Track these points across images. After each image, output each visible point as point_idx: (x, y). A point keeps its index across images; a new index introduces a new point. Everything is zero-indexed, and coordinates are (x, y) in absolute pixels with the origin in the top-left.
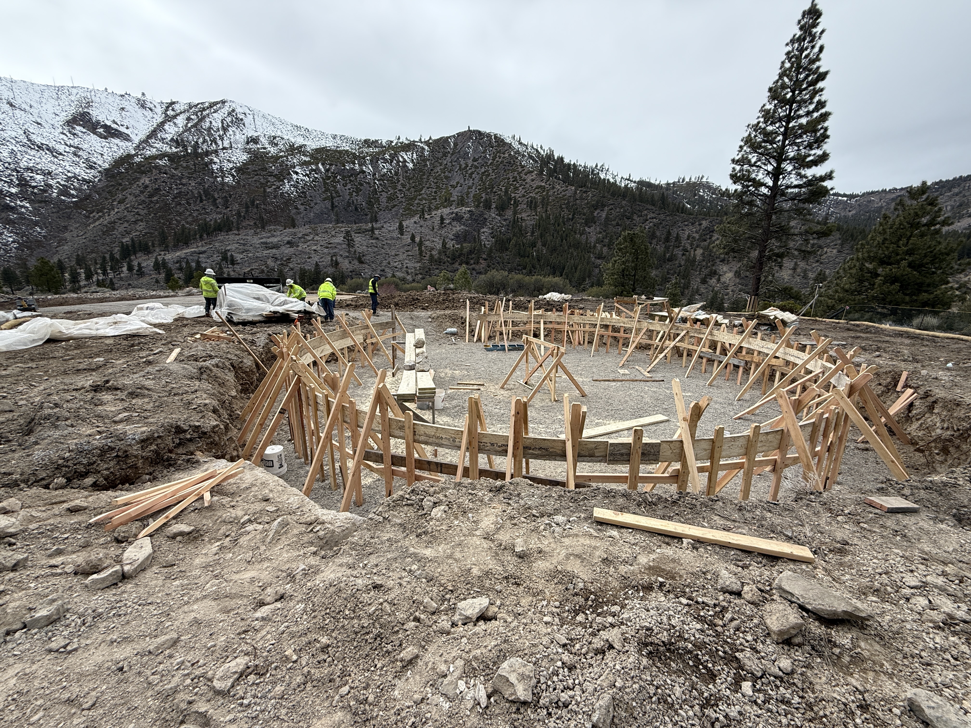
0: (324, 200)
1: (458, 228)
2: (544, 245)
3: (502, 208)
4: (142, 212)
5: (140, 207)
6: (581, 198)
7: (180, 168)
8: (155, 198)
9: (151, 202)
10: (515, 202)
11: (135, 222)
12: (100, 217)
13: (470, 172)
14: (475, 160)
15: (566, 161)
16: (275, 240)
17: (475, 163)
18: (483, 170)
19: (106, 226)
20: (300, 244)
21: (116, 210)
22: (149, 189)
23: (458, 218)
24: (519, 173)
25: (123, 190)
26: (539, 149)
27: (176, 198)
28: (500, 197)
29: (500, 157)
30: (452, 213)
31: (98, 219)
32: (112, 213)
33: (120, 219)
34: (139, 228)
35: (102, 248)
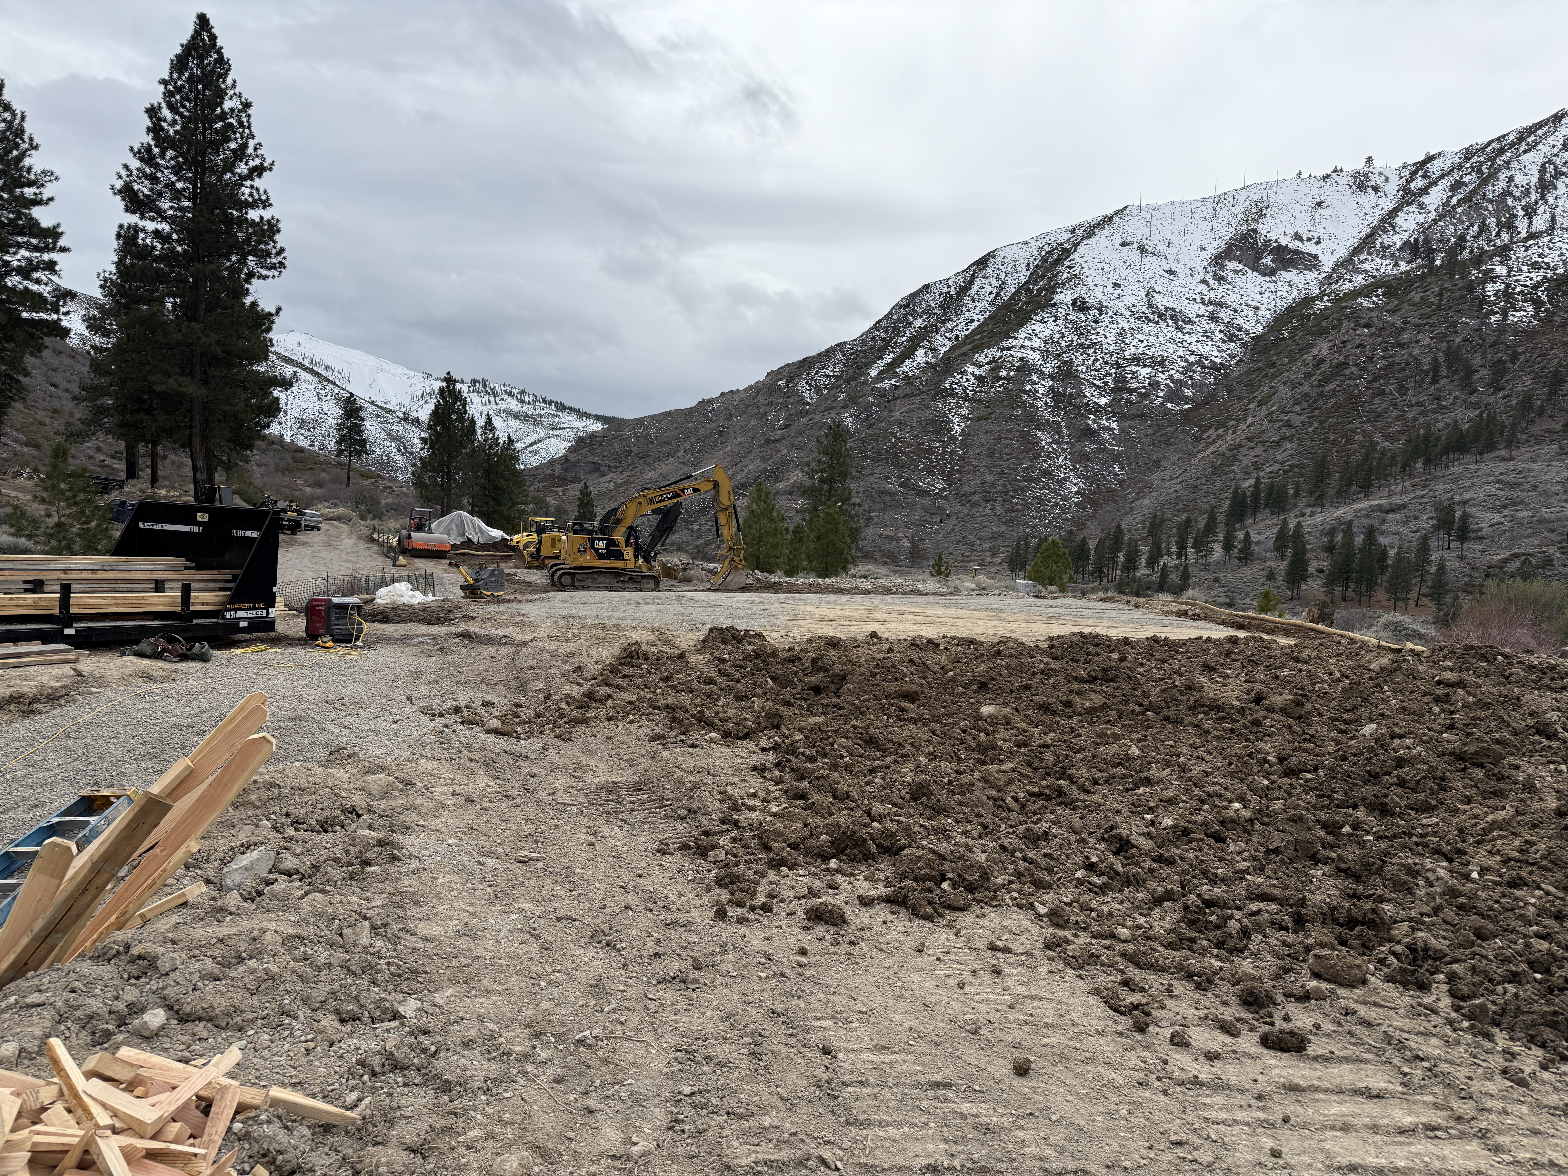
4: (1296, 420)
5: (1297, 408)
7: (1405, 307)
8: (1331, 386)
9: (1321, 395)
11: (1278, 444)
12: (1219, 436)
19: (1223, 454)
21: (1250, 420)
22: (1324, 367)
25: (1274, 376)
27: (1376, 379)
31: (1215, 441)
32: (1243, 426)
33: (1250, 439)
34: (1281, 455)
35: (1205, 503)
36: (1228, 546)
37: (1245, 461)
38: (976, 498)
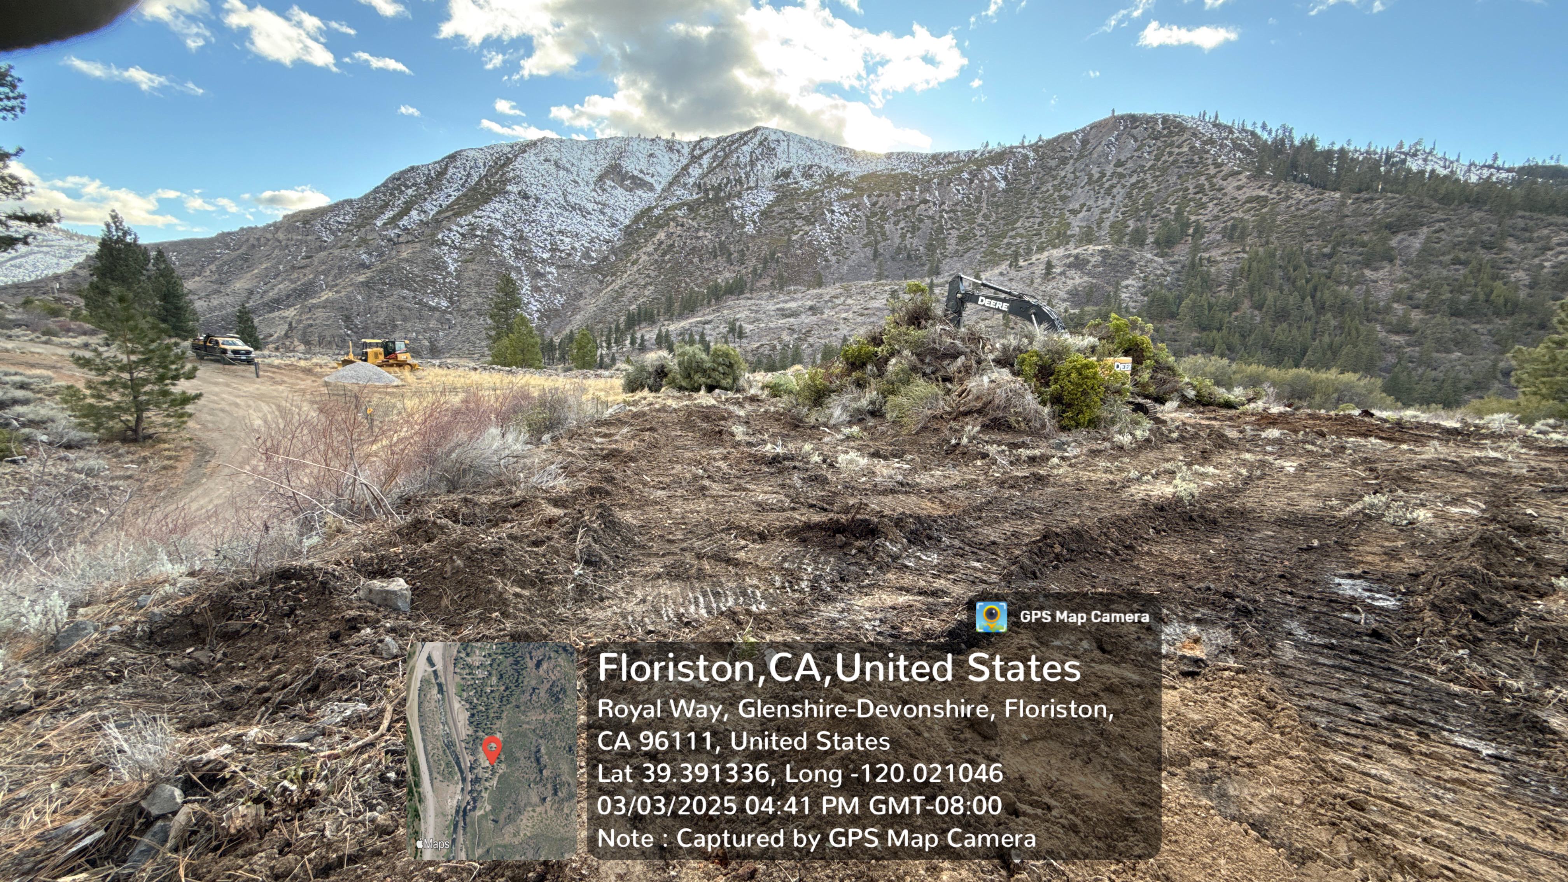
0: (865, 246)
1: (1078, 281)
2: (1259, 307)
3: (1165, 244)
5: (652, 267)
6: (1356, 213)
7: (698, 217)
8: (668, 257)
9: (663, 261)
10: (1196, 231)
12: (613, 281)
13: (1106, 185)
14: (1119, 164)
15: (1322, 146)
16: (793, 305)
17: (1120, 170)
18: (1134, 179)
19: (617, 291)
20: (826, 311)
21: (629, 272)
22: (664, 246)
23: (1079, 263)
24: (1210, 178)
25: (638, 249)
26: (1259, 131)
27: (688, 254)
28: (1165, 223)
29: (1171, 154)
30: (1069, 256)
31: (611, 283)
32: (625, 276)
33: (630, 283)
34: (647, 293)
35: (609, 318)
36: (633, 342)
37: (630, 295)
38: (472, 313)
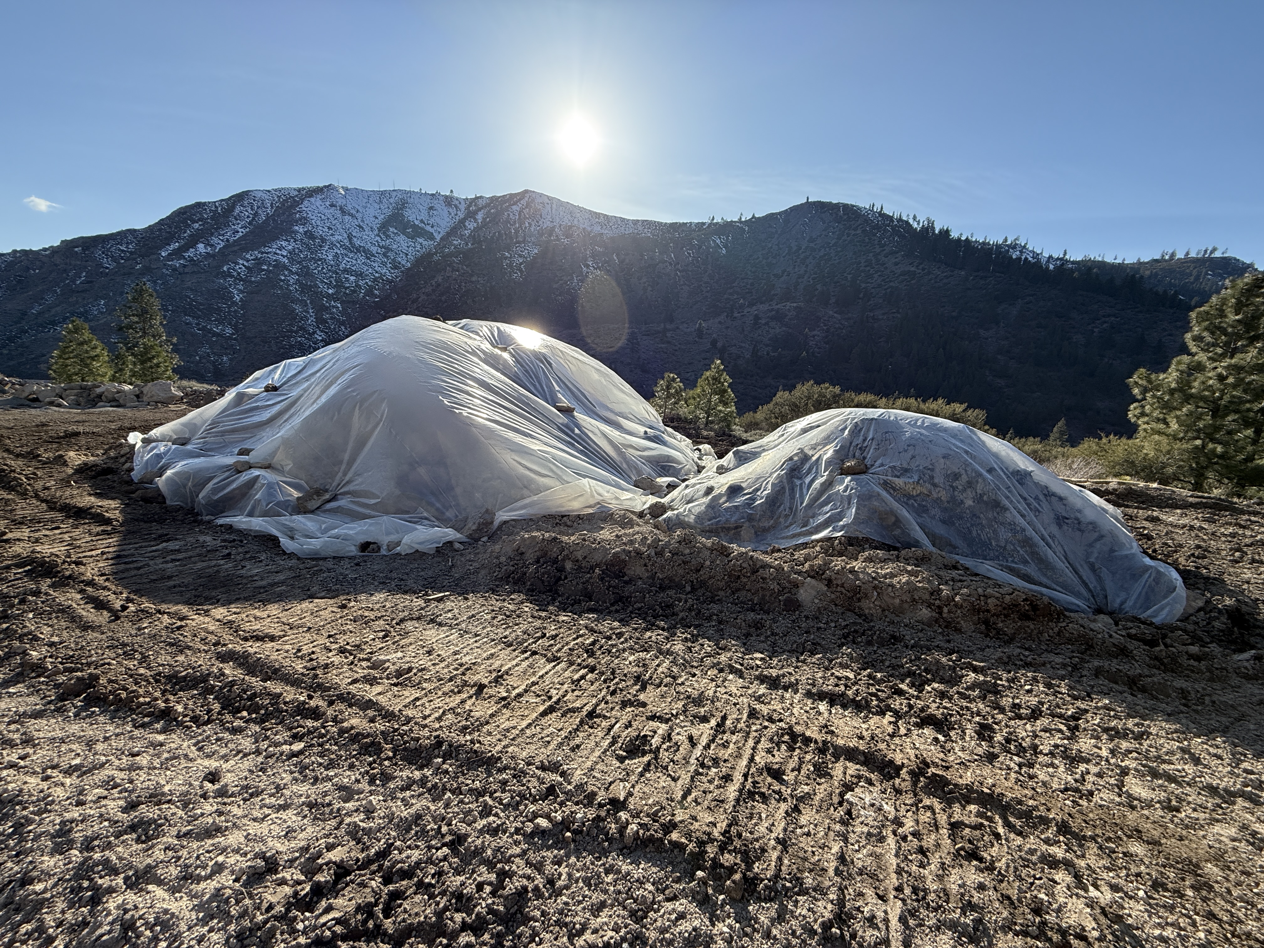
1: (778, 331)
2: (907, 355)
3: (843, 304)
6: (975, 287)
10: (865, 295)
13: (802, 256)
14: (812, 240)
15: (954, 235)
17: (812, 245)
18: (822, 254)
23: (779, 317)
24: (876, 255)
26: (911, 221)
28: (843, 288)
29: (848, 235)
30: (772, 310)
